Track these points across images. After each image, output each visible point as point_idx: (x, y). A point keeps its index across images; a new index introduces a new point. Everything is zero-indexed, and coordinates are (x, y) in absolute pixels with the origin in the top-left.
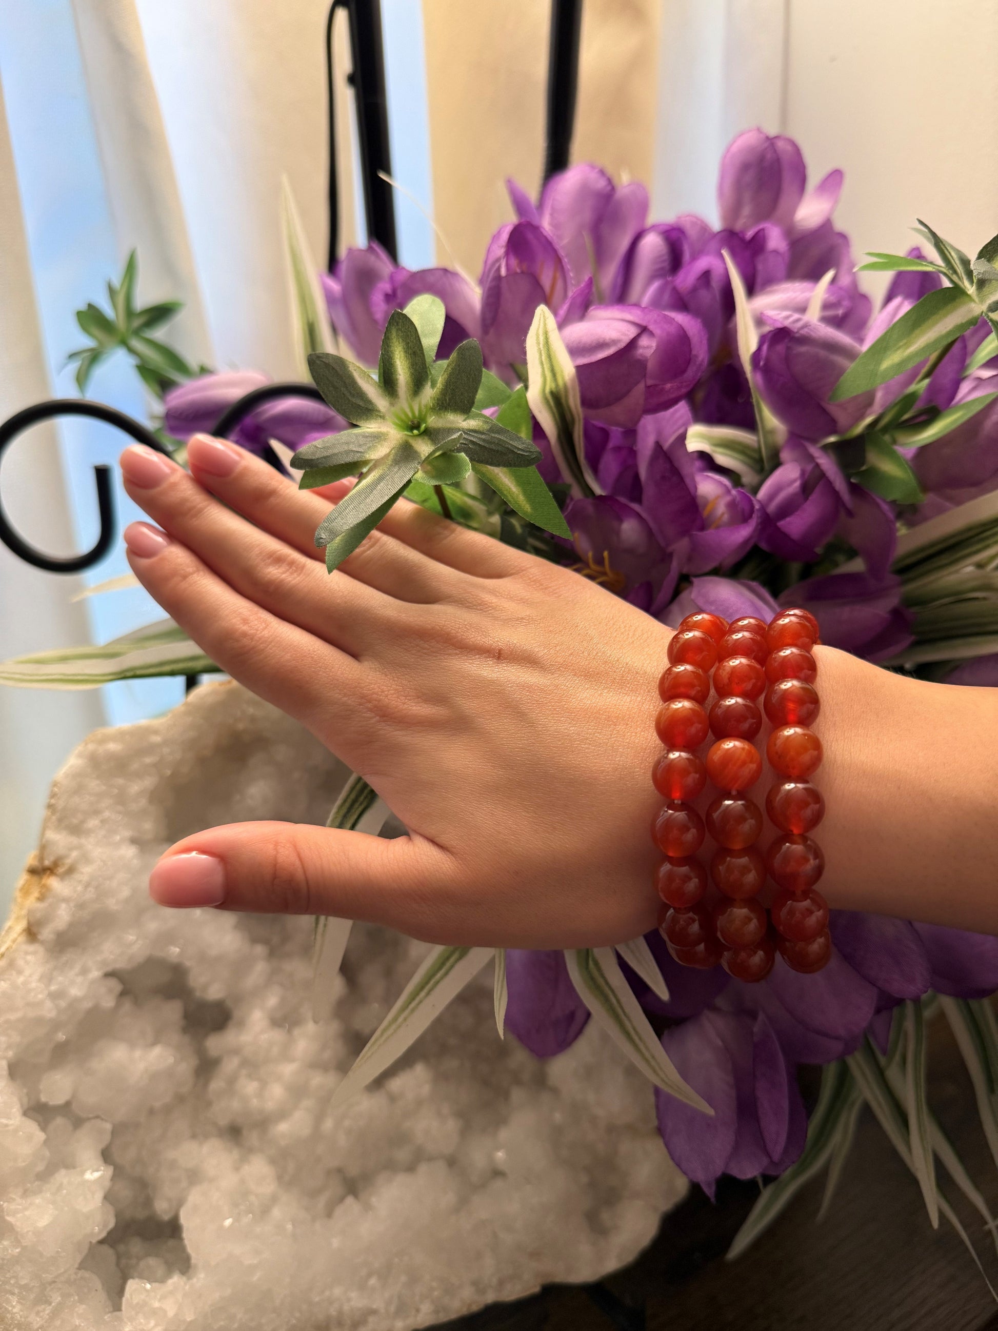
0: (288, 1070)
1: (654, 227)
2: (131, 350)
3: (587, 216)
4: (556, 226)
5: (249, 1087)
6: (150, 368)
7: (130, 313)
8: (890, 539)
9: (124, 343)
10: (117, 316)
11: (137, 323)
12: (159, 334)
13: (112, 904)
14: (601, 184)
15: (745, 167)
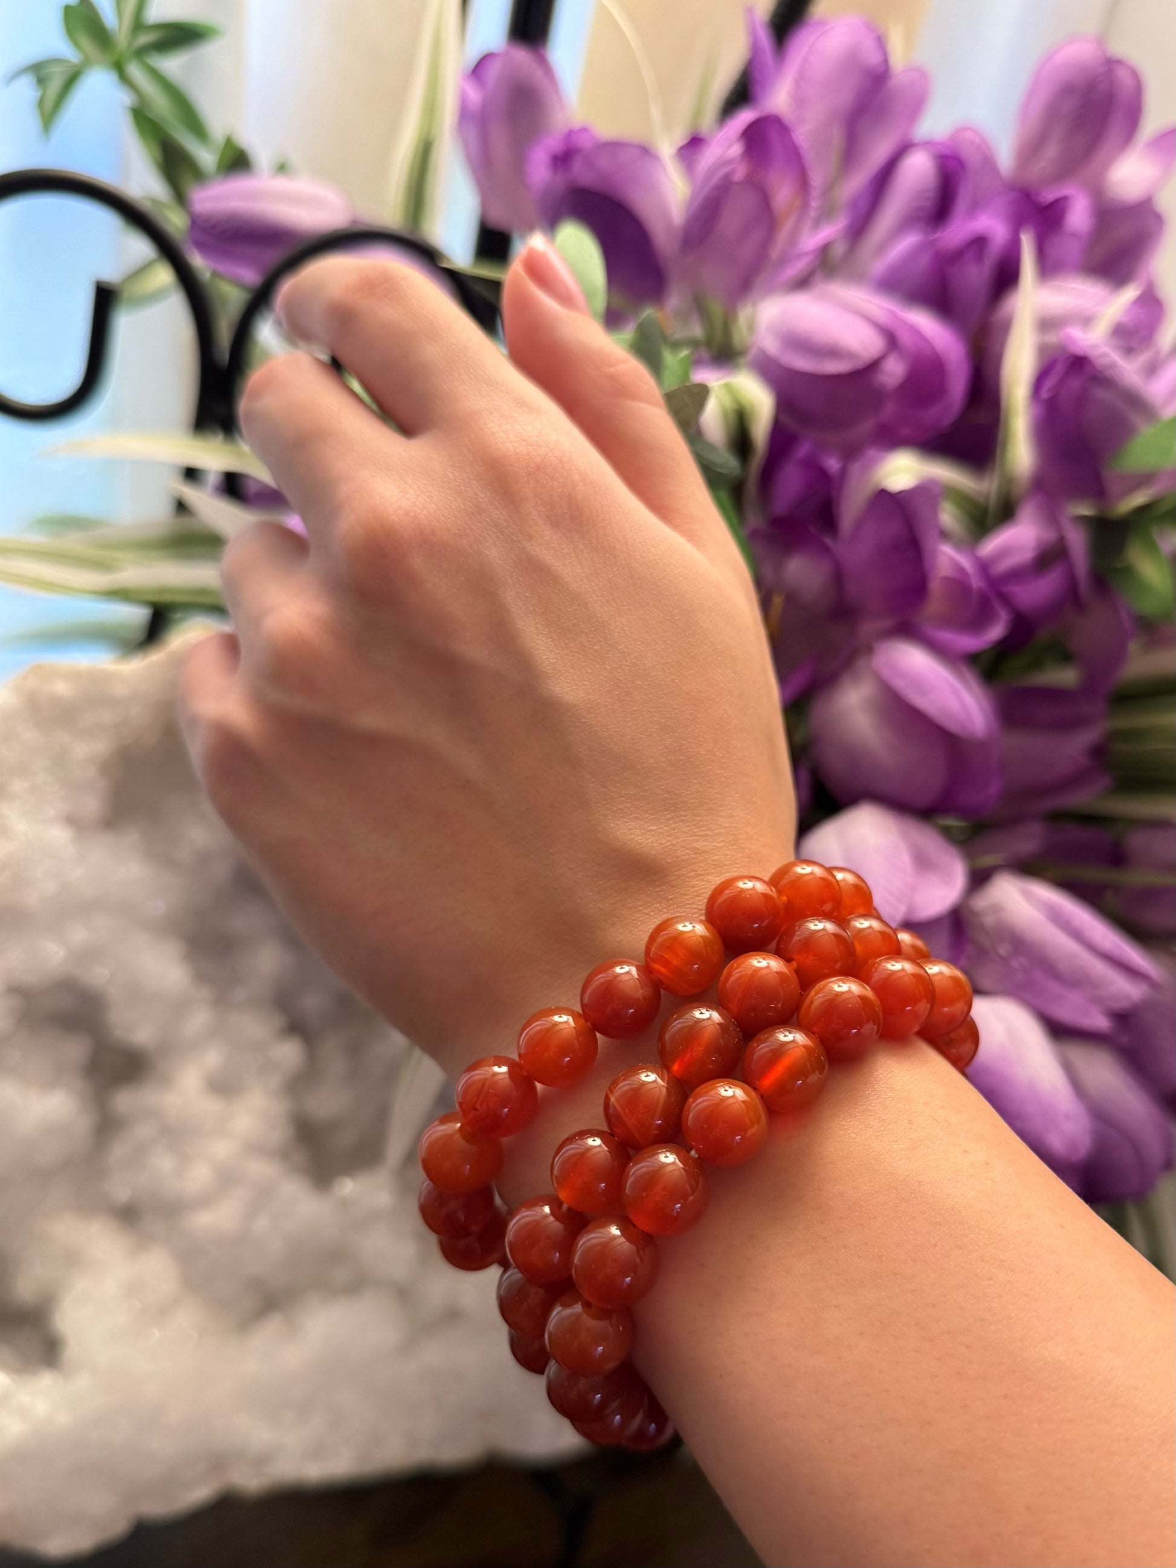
0: (222, 1149)
1: (927, 144)
2: (124, 78)
3: (845, 98)
4: (799, 100)
5: (163, 1163)
6: (150, 116)
7: (138, 25)
8: (1118, 656)
9: (119, 68)
10: (120, 27)
11: (144, 39)
12: (172, 64)
13: (31, 898)
14: (873, 58)
15: (1067, 90)
